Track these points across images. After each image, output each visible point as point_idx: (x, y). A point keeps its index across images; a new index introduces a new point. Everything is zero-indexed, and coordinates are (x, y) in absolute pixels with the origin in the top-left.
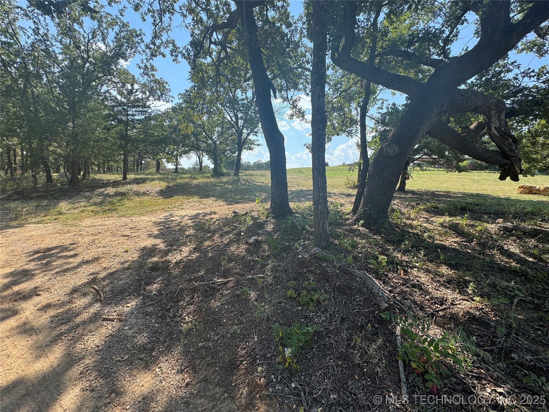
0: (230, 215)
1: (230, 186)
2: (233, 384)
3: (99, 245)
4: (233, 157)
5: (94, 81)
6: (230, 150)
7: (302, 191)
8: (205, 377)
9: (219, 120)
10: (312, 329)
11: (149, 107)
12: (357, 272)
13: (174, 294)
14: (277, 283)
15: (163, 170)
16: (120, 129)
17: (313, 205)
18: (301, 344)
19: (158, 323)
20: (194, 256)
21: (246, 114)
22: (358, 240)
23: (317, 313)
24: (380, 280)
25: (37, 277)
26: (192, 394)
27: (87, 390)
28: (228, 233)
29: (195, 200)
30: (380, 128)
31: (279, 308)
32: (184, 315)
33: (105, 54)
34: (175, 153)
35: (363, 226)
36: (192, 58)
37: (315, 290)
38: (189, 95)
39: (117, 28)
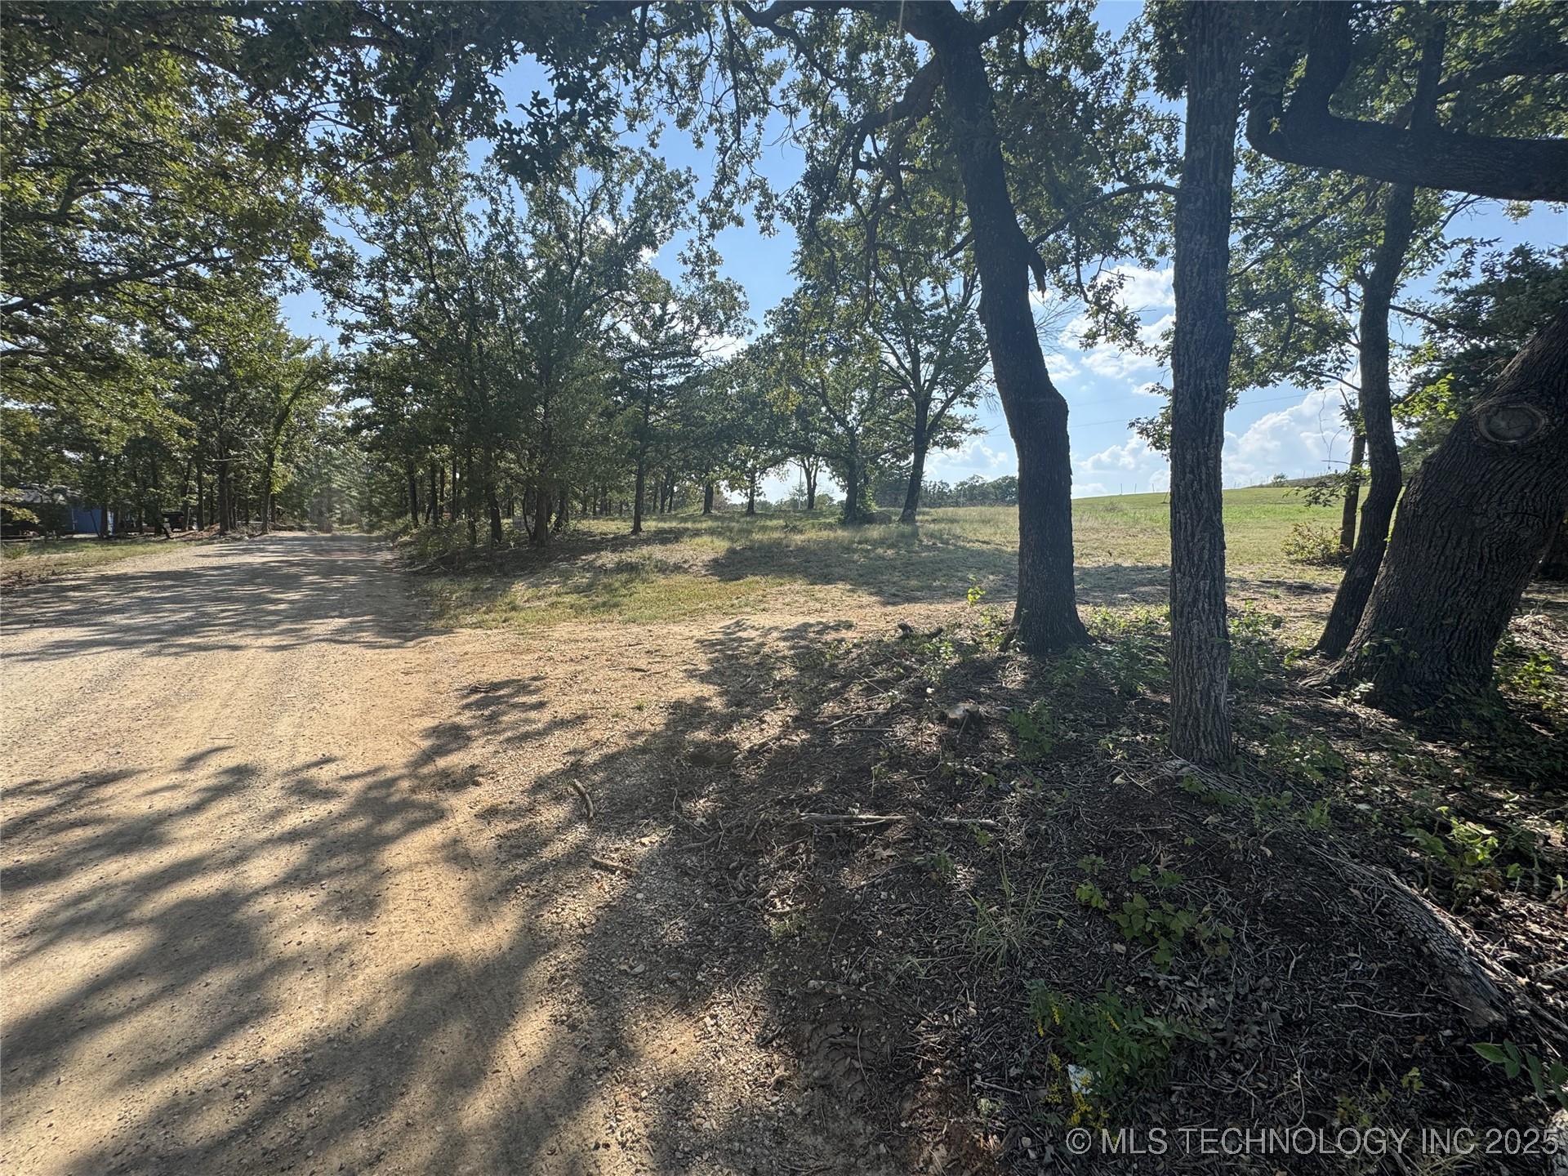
0: (892, 635)
1: (890, 552)
2: (904, 1125)
3: (584, 686)
4: (900, 468)
5: (590, 307)
6: (893, 451)
7: (1117, 569)
8: (826, 1078)
9: (866, 370)
10: (1169, 1027)
11: (697, 353)
12: (1353, 867)
13: (748, 834)
14: (1038, 853)
15: (718, 509)
16: (635, 412)
17: (1172, 616)
18: (1126, 1067)
19: (708, 901)
20: (799, 738)
21: (944, 345)
22: (1349, 749)
23: (1187, 978)
24: (1458, 912)
25: (475, 744)
26: (792, 1113)
27: (563, 1022)
28: (886, 684)
29: (796, 587)
30: (1453, 345)
31: (1046, 931)
32: (772, 893)
33: (613, 240)
34: (749, 465)
35: (1369, 700)
36: (807, 214)
37: (1177, 899)
38: (792, 311)
39: (639, 179)
